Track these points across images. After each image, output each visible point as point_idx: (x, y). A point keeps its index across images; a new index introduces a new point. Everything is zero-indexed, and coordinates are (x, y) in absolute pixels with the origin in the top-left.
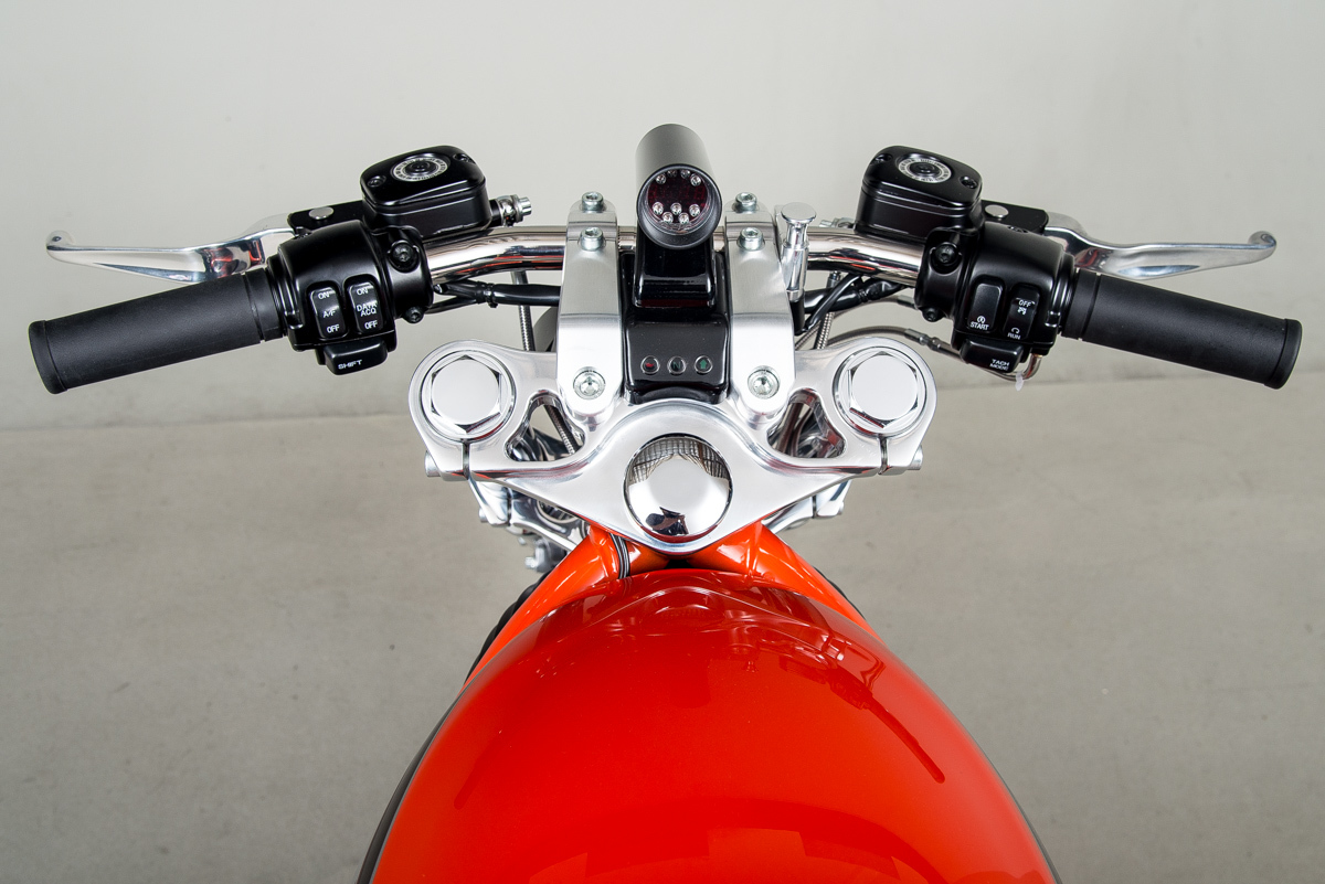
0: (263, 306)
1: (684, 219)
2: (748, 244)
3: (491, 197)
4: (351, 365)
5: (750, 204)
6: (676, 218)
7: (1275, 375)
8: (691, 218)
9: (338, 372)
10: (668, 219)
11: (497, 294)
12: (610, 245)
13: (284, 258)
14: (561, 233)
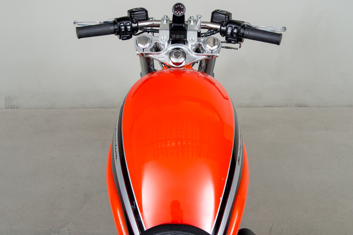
0: (112, 28)
1: (180, 14)
2: (191, 22)
3: (149, 17)
4: (125, 38)
5: (192, 17)
6: (179, 13)
7: (278, 43)
8: (181, 13)
9: (123, 40)
10: (177, 14)
11: (149, 30)
12: (168, 22)
13: (116, 20)
14: (160, 21)
